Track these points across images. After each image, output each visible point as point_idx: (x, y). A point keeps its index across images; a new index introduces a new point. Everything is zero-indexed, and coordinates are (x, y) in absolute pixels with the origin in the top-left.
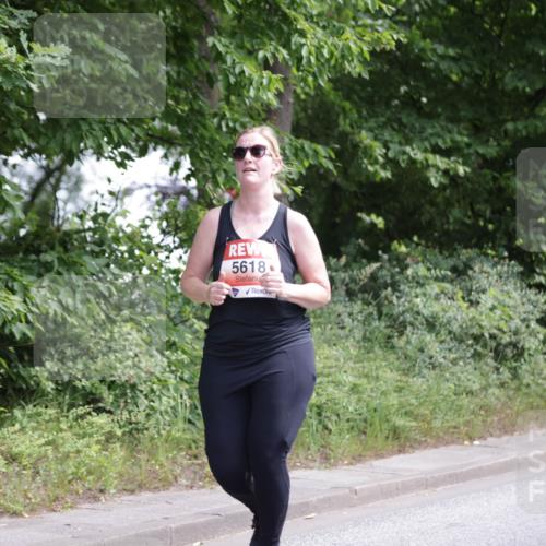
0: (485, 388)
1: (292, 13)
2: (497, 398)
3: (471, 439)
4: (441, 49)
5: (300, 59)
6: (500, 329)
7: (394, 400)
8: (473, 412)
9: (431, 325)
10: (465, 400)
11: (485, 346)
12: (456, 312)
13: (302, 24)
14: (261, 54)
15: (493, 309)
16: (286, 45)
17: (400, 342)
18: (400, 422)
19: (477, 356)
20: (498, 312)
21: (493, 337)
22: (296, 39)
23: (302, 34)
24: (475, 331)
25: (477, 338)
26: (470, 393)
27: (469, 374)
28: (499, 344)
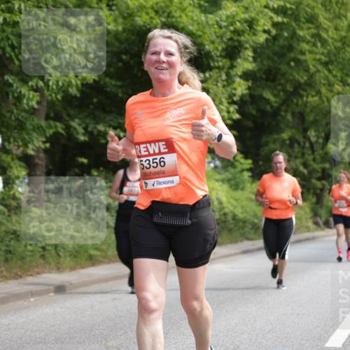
5: (48, 86)
14: (30, 83)
22: (47, 77)
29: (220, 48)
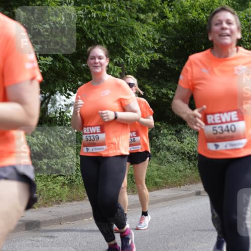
0: (185, 170)
1: (125, 47)
2: (189, 173)
3: (180, 186)
4: (171, 60)
5: (128, 62)
6: (190, 151)
7: (156, 173)
8: (181, 177)
9: (168, 149)
10: (179, 173)
11: (185, 156)
12: (177, 145)
13: (129, 51)
14: (115, 60)
15: (188, 144)
16: (123, 58)
17: (158, 155)
18: (157, 180)
19: (183, 159)
20: (190, 145)
21: (188, 153)
22: (126, 56)
23: (129, 54)
24: (182, 151)
25: (183, 153)
26: (180, 171)
27: (180, 165)
28: (190, 155)
29: (248, 36)
